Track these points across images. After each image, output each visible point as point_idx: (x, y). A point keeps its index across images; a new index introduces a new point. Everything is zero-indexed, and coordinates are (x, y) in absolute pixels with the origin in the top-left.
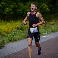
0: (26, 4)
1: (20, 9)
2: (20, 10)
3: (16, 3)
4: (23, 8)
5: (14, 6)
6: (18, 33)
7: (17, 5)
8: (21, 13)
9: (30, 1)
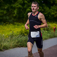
0: (51, 8)
1: (46, 12)
2: (46, 14)
3: (42, 7)
4: (49, 11)
5: (40, 10)
6: (44, 33)
7: (43, 8)
8: (47, 15)
9: (54, 5)
